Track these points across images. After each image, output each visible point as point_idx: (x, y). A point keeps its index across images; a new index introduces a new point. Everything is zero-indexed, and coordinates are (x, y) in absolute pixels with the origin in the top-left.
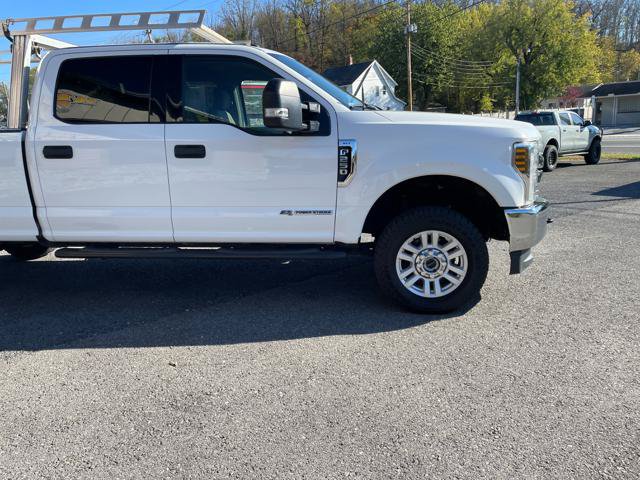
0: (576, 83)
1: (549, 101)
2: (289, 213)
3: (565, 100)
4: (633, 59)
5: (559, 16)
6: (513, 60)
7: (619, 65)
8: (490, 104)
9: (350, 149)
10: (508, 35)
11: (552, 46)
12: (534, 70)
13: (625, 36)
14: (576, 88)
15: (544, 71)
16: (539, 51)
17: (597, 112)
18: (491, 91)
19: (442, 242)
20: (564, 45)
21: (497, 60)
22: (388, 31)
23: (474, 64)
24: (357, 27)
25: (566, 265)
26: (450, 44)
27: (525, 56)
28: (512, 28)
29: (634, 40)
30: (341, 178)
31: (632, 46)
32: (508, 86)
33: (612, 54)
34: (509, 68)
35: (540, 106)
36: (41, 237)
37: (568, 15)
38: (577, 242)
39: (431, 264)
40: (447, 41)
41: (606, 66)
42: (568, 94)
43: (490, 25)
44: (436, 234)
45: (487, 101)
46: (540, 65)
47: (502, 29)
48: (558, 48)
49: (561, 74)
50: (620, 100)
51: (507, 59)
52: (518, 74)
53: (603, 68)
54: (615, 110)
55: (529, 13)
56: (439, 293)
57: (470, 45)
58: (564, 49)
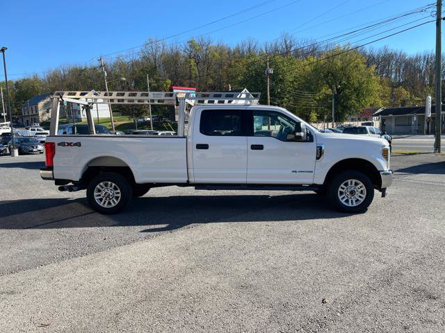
0: (368, 106)
1: (352, 117)
2: (296, 172)
3: (361, 116)
4: (401, 92)
5: (357, 66)
6: (329, 92)
7: (392, 96)
8: (316, 117)
9: (321, 147)
10: (326, 76)
11: (353, 84)
12: (343, 98)
13: (396, 77)
14: (368, 109)
15: (349, 99)
16: (345, 87)
17: (383, 125)
18: (316, 110)
19: (356, 184)
20: (361, 84)
21: (320, 91)
22: (252, 70)
23: (306, 94)
24: (230, 66)
25: (396, 199)
26: (291, 80)
27: (337, 89)
28: (329, 73)
29: (401, 81)
30: (318, 158)
31: (399, 84)
32: (327, 107)
33: (388, 89)
34: (328, 96)
35: (346, 120)
36: (188, 181)
37: (362, 66)
38: (397, 191)
39: (352, 193)
40: (289, 78)
41: (384, 96)
42: (363, 113)
43: (315, 70)
44: (354, 181)
45: (314, 115)
46: (346, 95)
47: (323, 73)
48: (357, 85)
49: (359, 101)
50: (396, 119)
51: (326, 91)
52: (333, 100)
53: (383, 97)
54: (393, 124)
55: (339, 64)
56: (355, 204)
57: (303, 81)
58: (360, 86)
